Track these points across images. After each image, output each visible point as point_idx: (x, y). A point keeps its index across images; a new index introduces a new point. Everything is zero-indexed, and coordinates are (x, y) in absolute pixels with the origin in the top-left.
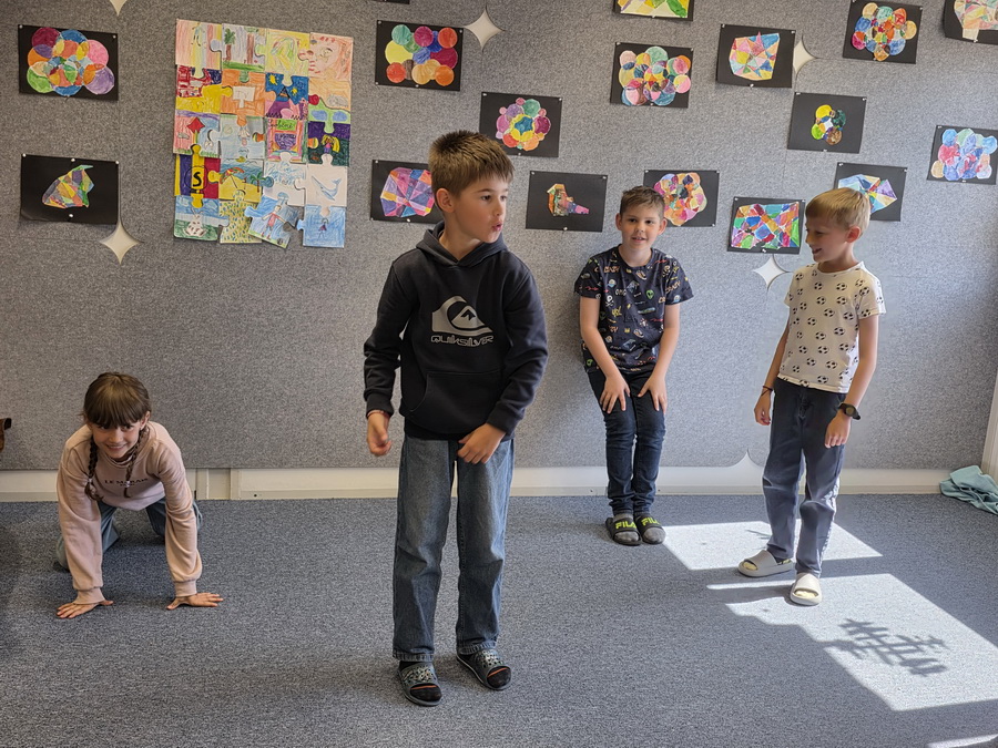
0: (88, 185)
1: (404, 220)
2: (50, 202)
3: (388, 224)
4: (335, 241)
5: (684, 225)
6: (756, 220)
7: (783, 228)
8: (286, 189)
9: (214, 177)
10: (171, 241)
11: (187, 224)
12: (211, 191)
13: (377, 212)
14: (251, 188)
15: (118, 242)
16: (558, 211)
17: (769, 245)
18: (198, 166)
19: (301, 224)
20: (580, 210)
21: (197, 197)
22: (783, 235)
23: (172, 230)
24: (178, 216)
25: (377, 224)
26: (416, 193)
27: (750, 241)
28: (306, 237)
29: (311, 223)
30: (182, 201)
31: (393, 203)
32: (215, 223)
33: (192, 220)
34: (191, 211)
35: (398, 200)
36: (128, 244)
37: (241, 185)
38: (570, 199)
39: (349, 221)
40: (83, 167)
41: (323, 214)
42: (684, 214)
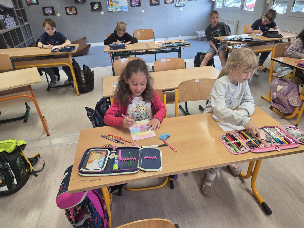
0: (98, 5)
1: (135, 6)
2: (94, 8)
3: (133, 7)
4: (127, 10)
5: (170, 3)
6: (179, 2)
7: (183, 3)
8: (120, 4)
9: (112, 3)
10: (108, 12)
11: (110, 10)
12: (112, 5)
13: (131, 6)
14: (116, 4)
15: (102, 13)
16: (154, 3)
17: (181, 5)
18: (110, 1)
19: (122, 8)
20: (157, 3)
21: (110, 6)
22: (183, 4)
23: (108, 11)
24: (109, 9)
25: (132, 7)
26: (136, 2)
27: (179, 5)
28: (123, 10)
29: (124, 8)
30: (109, 7)
31: (133, 4)
32: (113, 9)
33: (110, 9)
34: (110, 8)
35: (134, 4)
36: (104, 13)
37: (115, 4)
38: (155, 1)
39: (128, 7)
40: (97, 3)
41: (125, 6)
42: (170, 2)
